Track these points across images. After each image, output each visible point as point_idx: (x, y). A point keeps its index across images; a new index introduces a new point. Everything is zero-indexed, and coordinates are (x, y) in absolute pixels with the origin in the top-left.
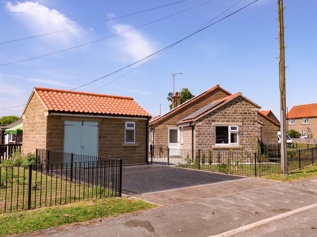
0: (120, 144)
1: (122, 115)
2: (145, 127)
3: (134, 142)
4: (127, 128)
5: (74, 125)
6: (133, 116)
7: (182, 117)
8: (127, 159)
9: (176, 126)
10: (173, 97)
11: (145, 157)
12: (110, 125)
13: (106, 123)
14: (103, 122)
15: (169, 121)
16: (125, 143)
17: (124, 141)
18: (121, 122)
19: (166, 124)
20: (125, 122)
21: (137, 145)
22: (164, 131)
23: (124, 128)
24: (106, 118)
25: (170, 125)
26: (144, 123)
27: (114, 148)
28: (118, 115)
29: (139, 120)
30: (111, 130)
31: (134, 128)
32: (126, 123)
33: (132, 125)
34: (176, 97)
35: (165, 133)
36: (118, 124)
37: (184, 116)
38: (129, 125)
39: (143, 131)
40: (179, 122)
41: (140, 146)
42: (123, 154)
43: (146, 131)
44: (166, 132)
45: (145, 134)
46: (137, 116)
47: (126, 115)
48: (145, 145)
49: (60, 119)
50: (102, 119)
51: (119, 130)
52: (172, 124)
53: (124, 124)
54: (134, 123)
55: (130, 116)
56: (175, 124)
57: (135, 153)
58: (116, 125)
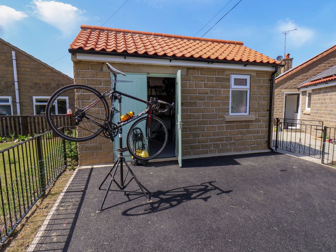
0: (219, 117)
1: (225, 61)
2: (268, 84)
3: (247, 113)
4: (234, 87)
5: (133, 82)
6: (247, 63)
7: (306, 78)
8: (233, 143)
9: (297, 90)
10: (284, 60)
11: (266, 139)
12: (202, 81)
13: (193, 77)
14: (187, 75)
15: (287, 84)
16: (231, 114)
17: (228, 112)
18: (224, 76)
19: (281, 89)
20: (229, 75)
21: (253, 117)
22: (279, 97)
23: (229, 87)
24: (194, 68)
25: (288, 89)
26: (267, 78)
27: (210, 124)
28: (217, 60)
29: (258, 72)
30: (204, 90)
31: (248, 87)
32: (233, 77)
33: (243, 82)
34: (287, 59)
35: (280, 100)
36: (218, 80)
37: (311, 75)
38: (238, 82)
39: (264, 92)
40: (302, 84)
41: (257, 120)
42: (226, 134)
43: (269, 93)
44: (281, 98)
45: (268, 98)
46: (255, 63)
47: (233, 62)
48: (267, 118)
49: (102, 68)
50: (186, 70)
51: (220, 91)
52: (291, 88)
53: (228, 80)
54: (248, 78)
55: (240, 62)
56: (295, 88)
57: (249, 132)
58: (213, 81)
